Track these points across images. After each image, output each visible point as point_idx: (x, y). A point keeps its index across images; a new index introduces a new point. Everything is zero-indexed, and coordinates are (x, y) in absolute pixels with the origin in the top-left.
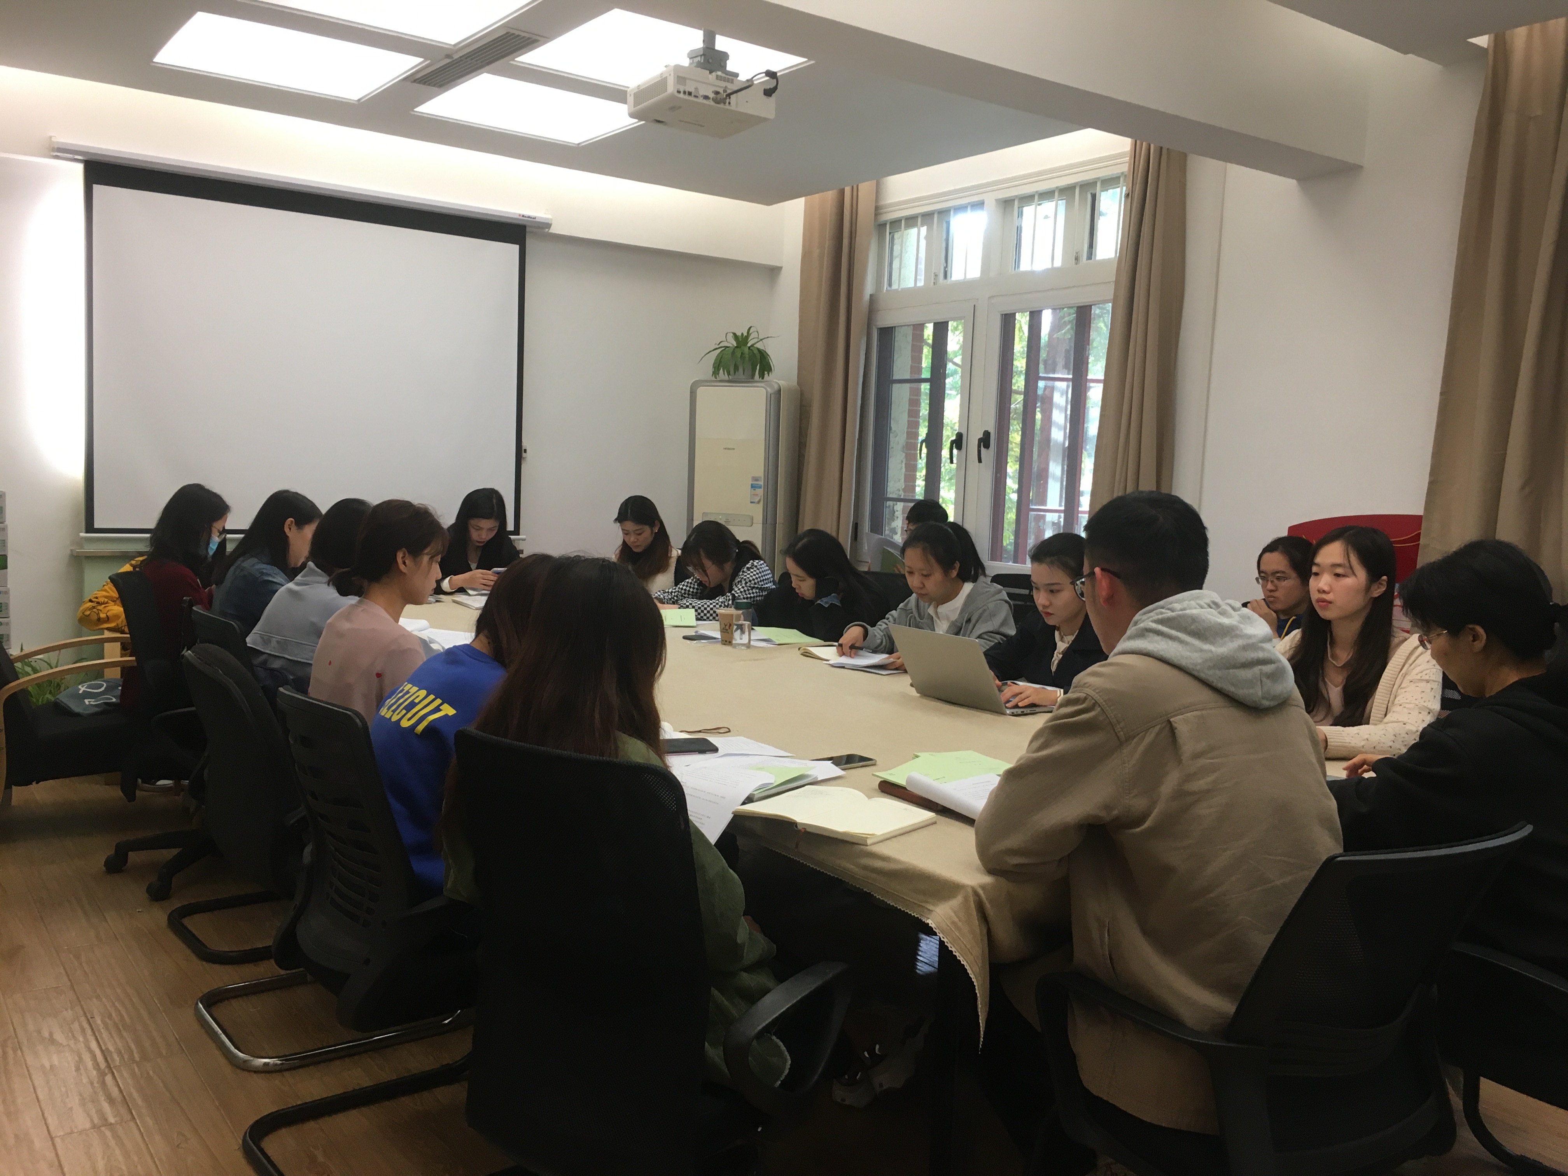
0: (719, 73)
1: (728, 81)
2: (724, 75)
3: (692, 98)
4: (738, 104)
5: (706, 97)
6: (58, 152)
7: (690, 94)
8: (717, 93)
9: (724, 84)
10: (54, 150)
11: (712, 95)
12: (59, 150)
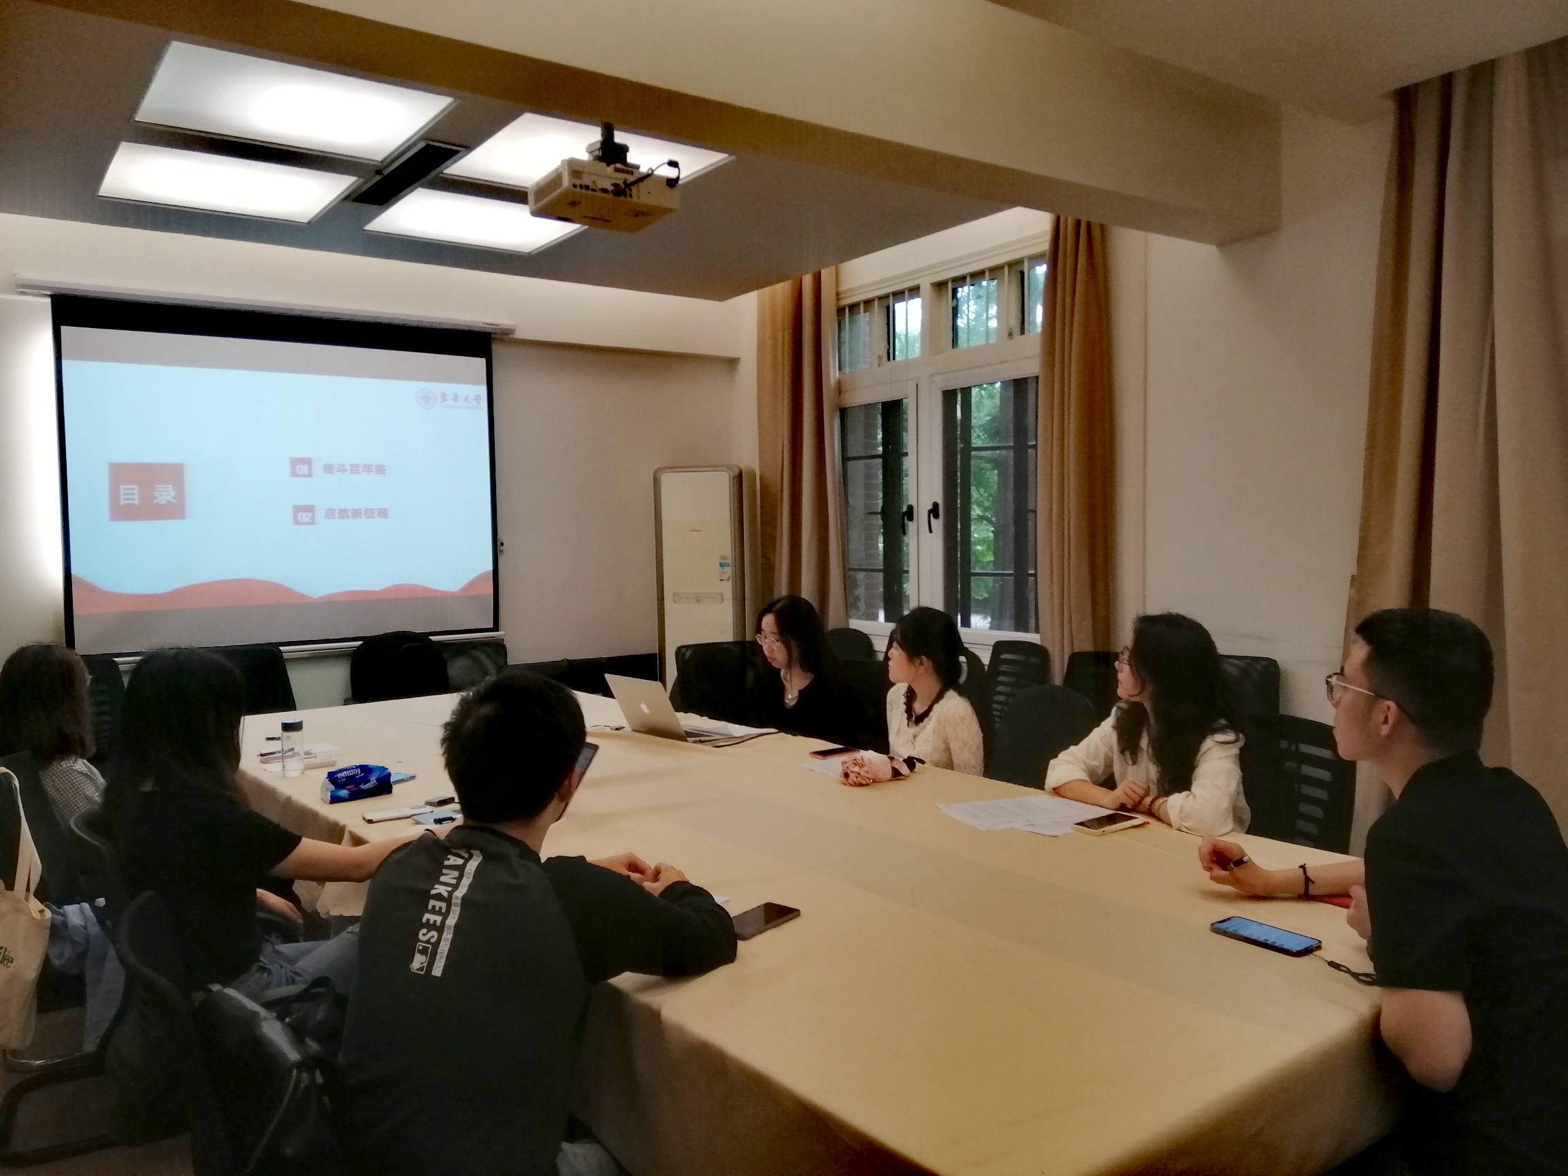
0: (619, 166)
1: (627, 172)
2: (622, 167)
3: (590, 192)
4: (641, 196)
5: (605, 191)
6: (22, 288)
7: (587, 187)
8: (616, 185)
9: (623, 176)
10: (18, 286)
11: (610, 188)
12: (23, 286)
